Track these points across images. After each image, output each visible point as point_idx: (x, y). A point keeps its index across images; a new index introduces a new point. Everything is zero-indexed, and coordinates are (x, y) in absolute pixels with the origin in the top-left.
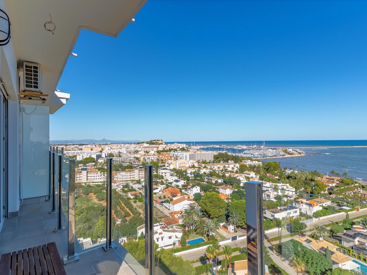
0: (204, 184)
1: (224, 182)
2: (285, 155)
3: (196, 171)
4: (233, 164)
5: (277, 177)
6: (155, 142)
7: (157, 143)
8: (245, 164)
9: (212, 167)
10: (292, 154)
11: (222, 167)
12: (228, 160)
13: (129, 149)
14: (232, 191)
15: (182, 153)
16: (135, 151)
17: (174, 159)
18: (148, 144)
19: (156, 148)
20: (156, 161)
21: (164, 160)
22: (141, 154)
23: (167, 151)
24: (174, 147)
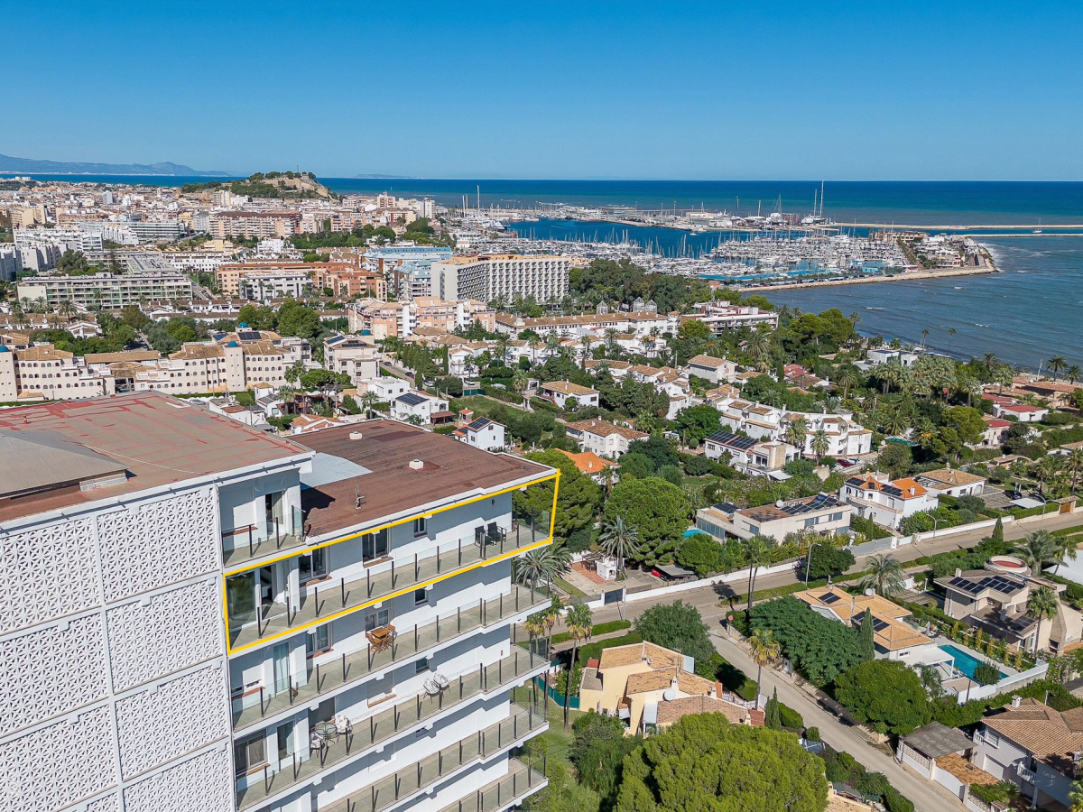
0: (522, 413)
1: (602, 402)
2: (900, 270)
3: (487, 353)
4: (651, 318)
5: (825, 383)
6: (275, 182)
7: (286, 192)
8: (704, 320)
9: (559, 331)
10: (934, 264)
11: (601, 332)
12: (636, 295)
13: (146, 223)
14: (627, 442)
15: (419, 256)
16: (183, 236)
17: (384, 289)
18: (243, 194)
19: (289, 220)
20: (300, 293)
21: (337, 293)
22: (220, 255)
23: (346, 238)
24: (377, 219)
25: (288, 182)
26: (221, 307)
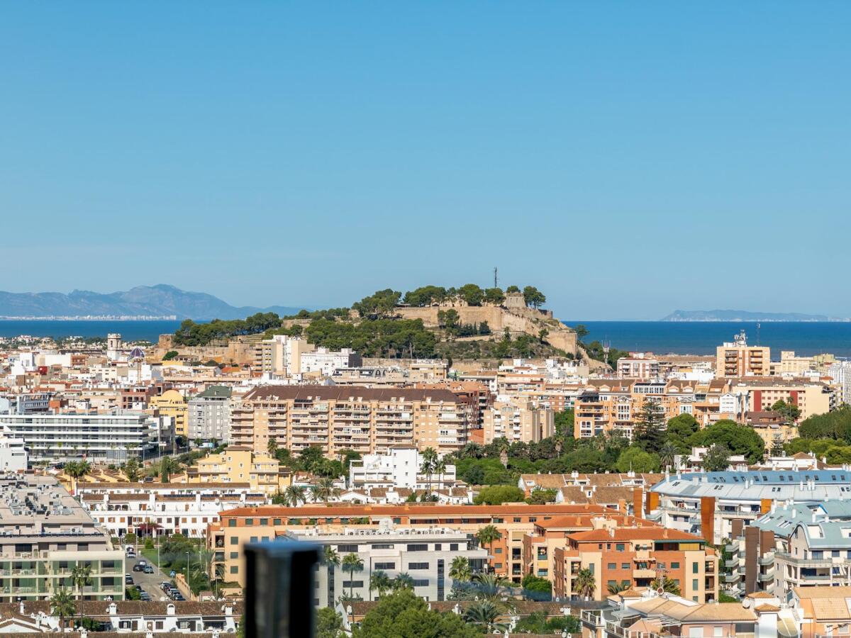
6: (429, 316)
7: (458, 342)
13: (57, 417)
16: (153, 452)
17: (709, 581)
18: (335, 348)
19: (452, 405)
20: (448, 591)
21: (561, 591)
22: (238, 491)
23: (613, 454)
24: (711, 401)
25: (467, 314)
26: (200, 622)
